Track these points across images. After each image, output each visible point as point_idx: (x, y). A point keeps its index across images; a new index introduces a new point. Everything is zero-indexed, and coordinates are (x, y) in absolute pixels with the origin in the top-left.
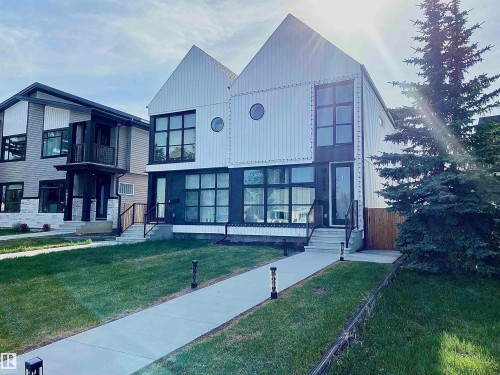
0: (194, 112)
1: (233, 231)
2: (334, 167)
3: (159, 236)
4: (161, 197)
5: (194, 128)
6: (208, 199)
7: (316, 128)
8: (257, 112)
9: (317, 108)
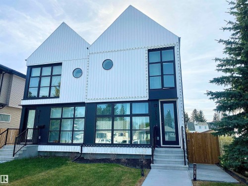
0: (60, 64)
1: (87, 150)
2: (162, 103)
3: (26, 155)
4: (31, 124)
5: (60, 75)
6: (68, 126)
7: (149, 77)
8: (108, 65)
9: (149, 63)
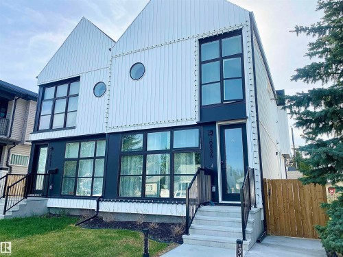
1: (107, 207)
2: (222, 128)
4: (42, 168)
5: (77, 95)
7: (201, 85)
8: (138, 71)
9: (201, 63)
